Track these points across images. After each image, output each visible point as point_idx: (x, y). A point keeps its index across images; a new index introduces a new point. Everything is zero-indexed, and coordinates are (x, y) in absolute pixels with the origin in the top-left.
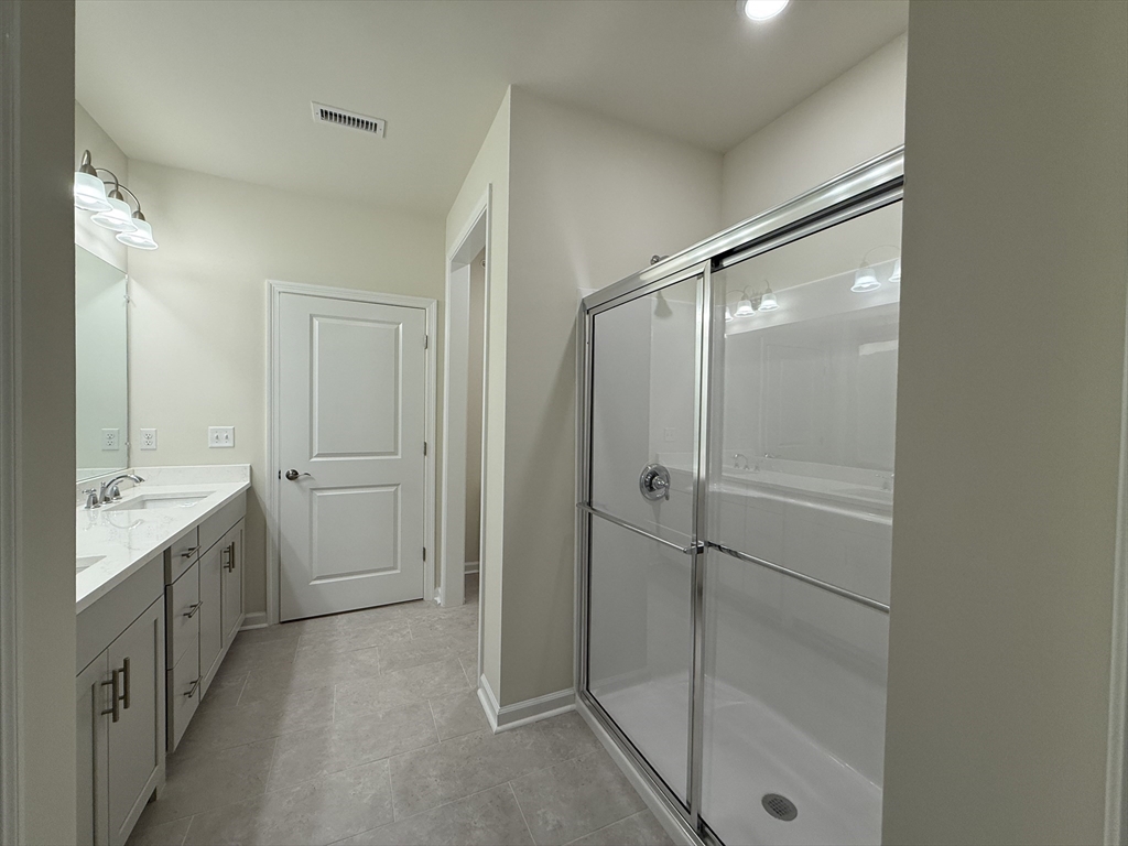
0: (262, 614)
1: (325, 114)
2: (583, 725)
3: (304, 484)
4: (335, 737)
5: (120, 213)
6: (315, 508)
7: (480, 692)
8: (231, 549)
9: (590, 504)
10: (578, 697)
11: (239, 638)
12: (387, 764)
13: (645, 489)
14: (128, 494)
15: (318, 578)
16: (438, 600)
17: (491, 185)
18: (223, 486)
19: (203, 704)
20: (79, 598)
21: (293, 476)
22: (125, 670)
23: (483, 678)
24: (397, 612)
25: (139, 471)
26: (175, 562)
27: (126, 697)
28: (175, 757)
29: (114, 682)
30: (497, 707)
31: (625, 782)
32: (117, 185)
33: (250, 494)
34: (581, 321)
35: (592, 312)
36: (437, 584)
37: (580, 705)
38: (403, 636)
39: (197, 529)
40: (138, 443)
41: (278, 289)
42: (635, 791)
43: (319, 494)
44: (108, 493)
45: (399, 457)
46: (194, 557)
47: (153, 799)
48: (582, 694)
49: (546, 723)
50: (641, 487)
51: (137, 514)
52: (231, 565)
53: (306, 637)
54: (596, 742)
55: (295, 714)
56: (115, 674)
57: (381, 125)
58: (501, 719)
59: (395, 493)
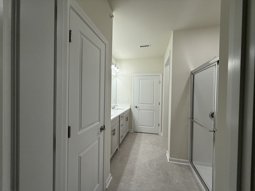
0: (132, 130)
1: (141, 47)
2: (190, 169)
3: (138, 108)
4: (140, 151)
5: (116, 68)
6: (140, 113)
7: (167, 154)
8: (127, 118)
9: (192, 118)
10: (189, 163)
11: (128, 132)
12: (147, 159)
13: (211, 117)
14: (116, 108)
15: (140, 126)
16: (162, 135)
17: (170, 51)
18: (127, 108)
19: (123, 140)
20: (111, 119)
21: (136, 107)
22: (115, 130)
23: (167, 151)
24: (153, 135)
25: (117, 105)
26: (120, 118)
27: (115, 133)
28: (120, 145)
29: (114, 131)
30: (169, 157)
31: (198, 184)
32: (116, 64)
33: (130, 109)
34: (191, 76)
35: (194, 74)
36: (161, 132)
37: (190, 164)
38: (154, 140)
39: (123, 113)
40: (117, 101)
41: (135, 76)
42: (200, 187)
43: (140, 111)
44: (114, 107)
45: (154, 105)
46: (123, 118)
47: (117, 150)
48: (190, 162)
49: (180, 165)
50: (210, 116)
51: (117, 111)
52: (127, 120)
53: (138, 135)
54: (192, 173)
55: (135, 146)
56: (114, 130)
57: (150, 45)
58: (170, 160)
59: (153, 112)
